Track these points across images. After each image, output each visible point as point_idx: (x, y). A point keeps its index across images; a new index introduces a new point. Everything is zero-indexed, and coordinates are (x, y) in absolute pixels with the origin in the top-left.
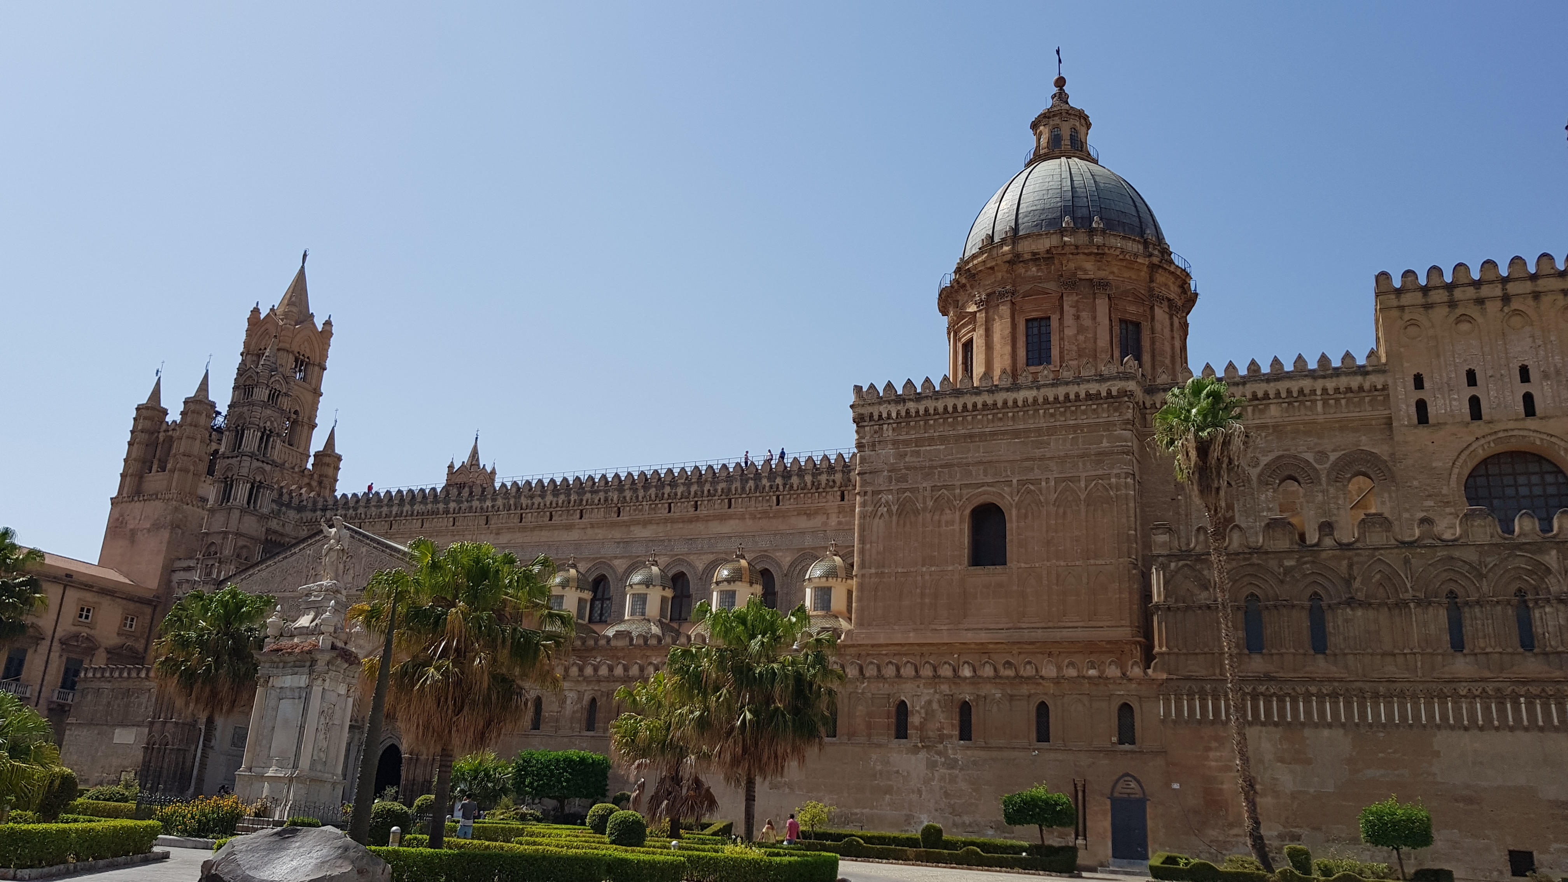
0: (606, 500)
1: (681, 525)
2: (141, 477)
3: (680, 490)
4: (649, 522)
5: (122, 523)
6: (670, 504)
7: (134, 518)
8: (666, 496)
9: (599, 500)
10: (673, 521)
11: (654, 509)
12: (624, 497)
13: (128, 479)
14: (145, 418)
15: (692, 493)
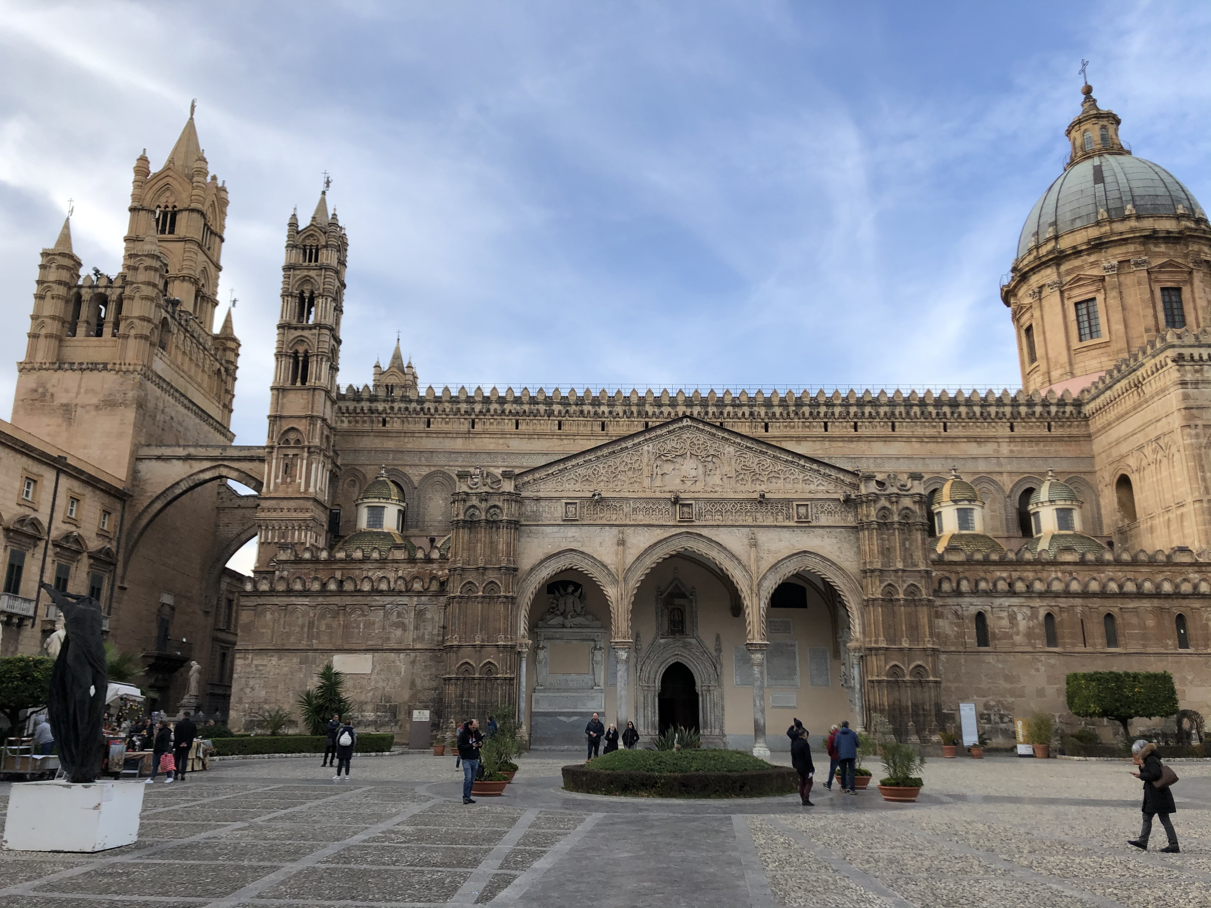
0: (751, 414)
1: (841, 444)
2: (61, 340)
3: (837, 410)
4: (805, 438)
5: (44, 395)
6: (826, 423)
7: (67, 391)
8: (822, 415)
9: (744, 414)
10: (832, 439)
11: (808, 427)
12: (774, 414)
13: (42, 342)
14: (60, 267)
15: (852, 415)
